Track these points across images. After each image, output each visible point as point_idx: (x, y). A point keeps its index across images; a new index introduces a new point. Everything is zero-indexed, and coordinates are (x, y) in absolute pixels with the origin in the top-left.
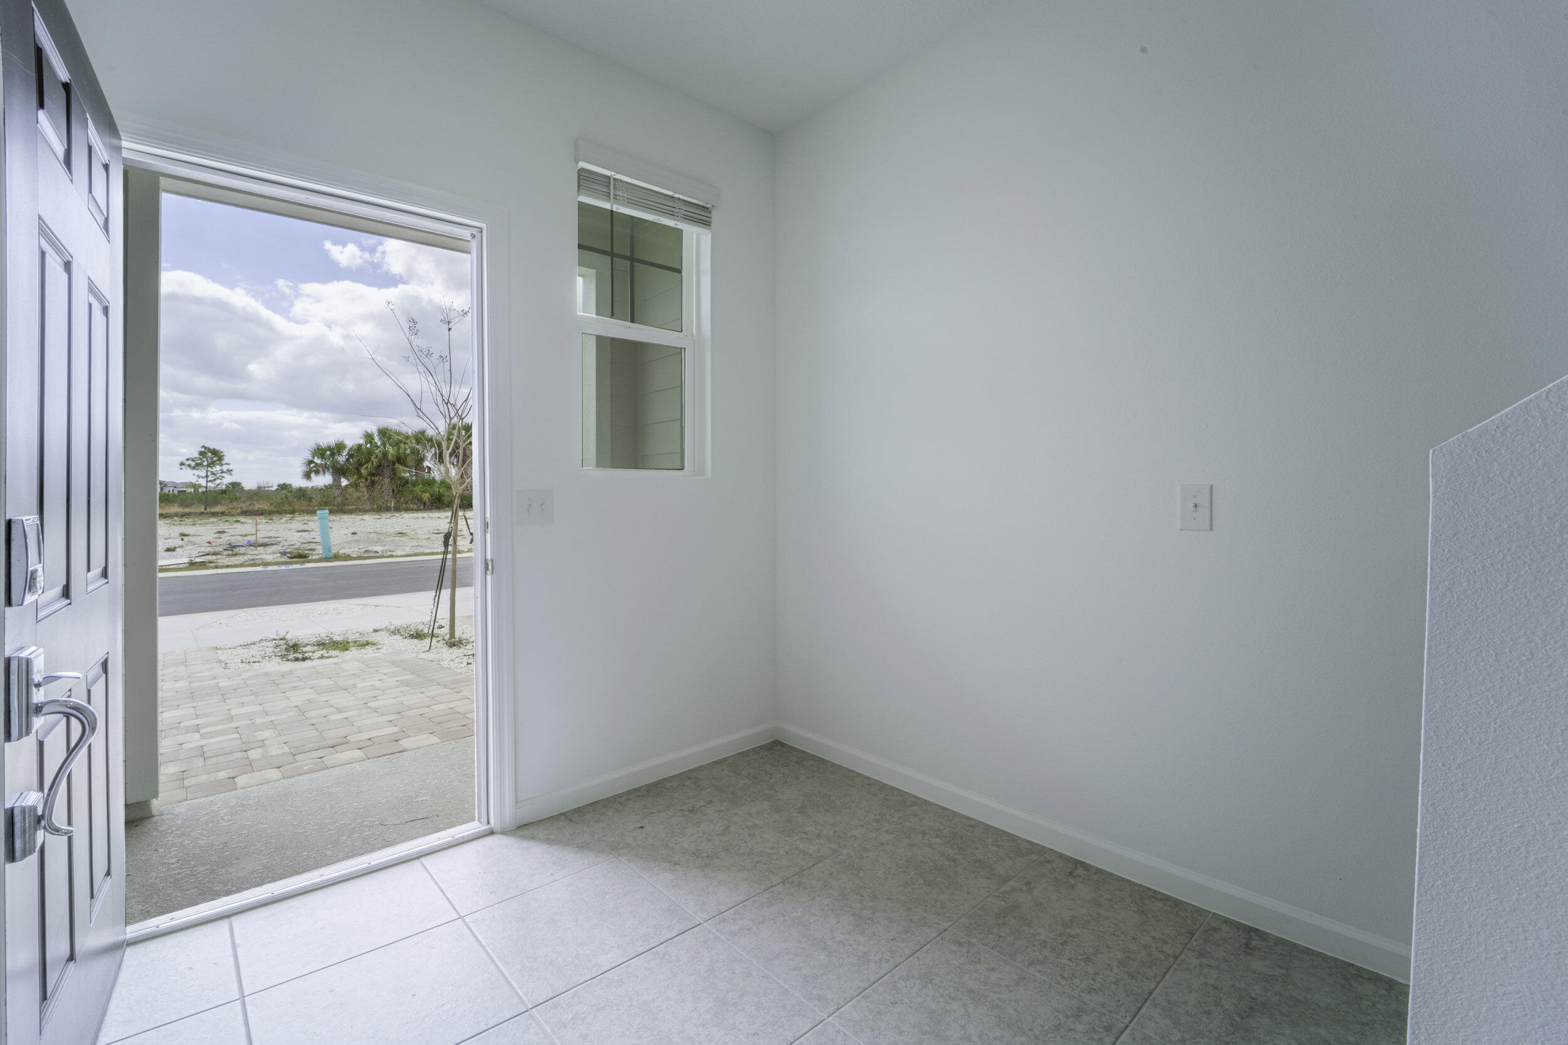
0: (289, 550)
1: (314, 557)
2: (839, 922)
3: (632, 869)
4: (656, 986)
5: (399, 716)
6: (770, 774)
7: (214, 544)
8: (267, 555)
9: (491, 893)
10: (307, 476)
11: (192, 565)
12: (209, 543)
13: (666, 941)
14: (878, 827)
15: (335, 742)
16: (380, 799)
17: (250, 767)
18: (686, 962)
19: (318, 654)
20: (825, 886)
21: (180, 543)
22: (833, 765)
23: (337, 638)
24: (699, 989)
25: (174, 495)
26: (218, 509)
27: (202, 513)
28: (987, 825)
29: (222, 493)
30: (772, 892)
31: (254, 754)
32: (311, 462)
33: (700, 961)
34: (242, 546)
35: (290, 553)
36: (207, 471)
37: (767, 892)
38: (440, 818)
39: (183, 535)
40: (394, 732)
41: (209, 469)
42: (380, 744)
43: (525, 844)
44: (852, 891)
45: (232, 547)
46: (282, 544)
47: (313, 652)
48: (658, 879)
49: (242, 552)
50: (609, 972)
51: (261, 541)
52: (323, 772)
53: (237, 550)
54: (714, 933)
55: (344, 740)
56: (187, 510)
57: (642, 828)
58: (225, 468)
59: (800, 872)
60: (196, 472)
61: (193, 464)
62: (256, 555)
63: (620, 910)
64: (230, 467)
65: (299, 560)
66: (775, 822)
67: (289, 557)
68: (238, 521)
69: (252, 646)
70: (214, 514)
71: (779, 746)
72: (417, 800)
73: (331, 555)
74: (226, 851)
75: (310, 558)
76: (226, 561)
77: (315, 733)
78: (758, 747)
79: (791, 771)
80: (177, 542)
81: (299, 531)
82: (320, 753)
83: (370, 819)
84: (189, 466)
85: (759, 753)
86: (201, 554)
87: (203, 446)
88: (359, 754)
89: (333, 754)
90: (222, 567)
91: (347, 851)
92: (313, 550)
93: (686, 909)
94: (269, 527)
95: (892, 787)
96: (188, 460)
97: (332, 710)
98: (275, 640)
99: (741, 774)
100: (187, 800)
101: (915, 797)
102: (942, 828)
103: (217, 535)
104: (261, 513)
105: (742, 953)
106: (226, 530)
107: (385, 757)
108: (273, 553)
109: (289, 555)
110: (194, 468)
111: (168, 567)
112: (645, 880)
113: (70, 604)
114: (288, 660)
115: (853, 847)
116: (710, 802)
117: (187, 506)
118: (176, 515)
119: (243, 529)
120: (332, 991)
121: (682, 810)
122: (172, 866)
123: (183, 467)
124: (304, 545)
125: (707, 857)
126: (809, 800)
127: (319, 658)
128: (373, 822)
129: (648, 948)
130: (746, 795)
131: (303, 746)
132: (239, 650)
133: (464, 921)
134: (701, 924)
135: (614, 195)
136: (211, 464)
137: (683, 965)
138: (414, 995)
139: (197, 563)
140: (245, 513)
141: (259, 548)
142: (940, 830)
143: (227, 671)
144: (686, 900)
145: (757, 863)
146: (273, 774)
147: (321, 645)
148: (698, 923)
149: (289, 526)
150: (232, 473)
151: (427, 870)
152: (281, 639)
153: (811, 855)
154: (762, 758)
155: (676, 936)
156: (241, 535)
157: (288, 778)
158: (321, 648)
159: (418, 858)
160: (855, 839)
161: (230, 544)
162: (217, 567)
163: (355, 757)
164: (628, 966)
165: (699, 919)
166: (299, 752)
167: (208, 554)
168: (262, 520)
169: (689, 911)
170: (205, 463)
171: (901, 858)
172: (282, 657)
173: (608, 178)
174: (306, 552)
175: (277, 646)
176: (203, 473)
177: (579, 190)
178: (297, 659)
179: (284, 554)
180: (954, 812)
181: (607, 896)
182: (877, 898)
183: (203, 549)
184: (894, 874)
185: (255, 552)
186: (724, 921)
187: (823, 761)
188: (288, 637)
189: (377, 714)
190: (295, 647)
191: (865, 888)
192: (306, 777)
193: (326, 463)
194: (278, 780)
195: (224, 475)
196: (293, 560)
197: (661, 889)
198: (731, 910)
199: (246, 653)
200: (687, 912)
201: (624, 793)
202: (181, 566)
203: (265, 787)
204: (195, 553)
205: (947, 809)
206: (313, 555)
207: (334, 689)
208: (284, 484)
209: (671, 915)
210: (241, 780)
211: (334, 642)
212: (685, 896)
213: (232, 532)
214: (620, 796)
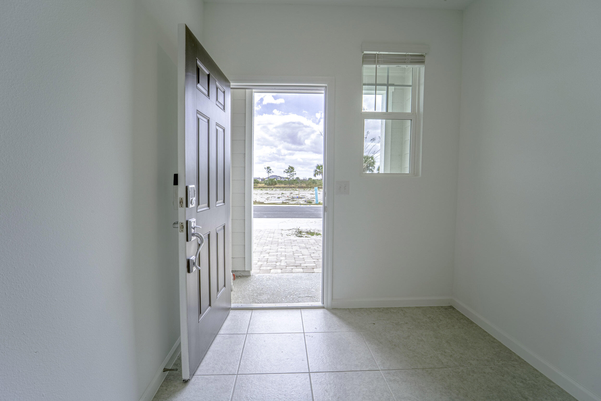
0: (307, 200)
1: (313, 203)
2: (441, 398)
3: (363, 338)
4: (352, 385)
5: (317, 260)
6: (440, 320)
7: (289, 197)
8: (301, 201)
9: (315, 328)
10: (315, 175)
11: (283, 203)
12: (288, 196)
13: (363, 371)
14: (487, 364)
15: (298, 265)
16: (302, 287)
17: (275, 267)
18: (367, 382)
19: (305, 236)
20: (442, 379)
21: (281, 196)
22: (477, 326)
23: (312, 231)
24: (366, 395)
25: (283, 181)
26: (293, 186)
27: (289, 187)
28: (562, 390)
29: (294, 181)
30: (415, 371)
31: (278, 264)
32: (316, 171)
33: (372, 384)
34: (296, 198)
35: (307, 201)
36: (290, 174)
37: (413, 370)
38: (315, 298)
39: (282, 193)
40: (314, 265)
41: (291, 173)
42: (308, 268)
43: (332, 315)
44: (455, 388)
45: (293, 198)
46: (305, 198)
47: (304, 235)
48: (371, 346)
49: (295, 200)
50: (338, 372)
51: (301, 197)
52: (291, 273)
53: (294, 199)
54: (382, 376)
55: (300, 265)
56: (286, 186)
57: (374, 324)
58: (294, 173)
59: (433, 368)
60: (287, 174)
61: (287, 171)
62: (299, 201)
63: (352, 352)
64: (295, 172)
65: (309, 204)
66: (432, 342)
67: (307, 203)
68: (296, 190)
69: (290, 230)
70: (291, 187)
71: (452, 309)
72: (311, 290)
73: (318, 203)
74: (261, 291)
75: (312, 203)
76: (291, 203)
77: (294, 261)
78: (440, 306)
79: (452, 322)
80: (280, 196)
81: (311, 194)
82: (292, 268)
83: (297, 292)
84: (286, 172)
85: (440, 309)
86: (286, 200)
87: (289, 166)
88: (302, 270)
89: (295, 269)
90: (290, 204)
91: (288, 300)
92: (314, 201)
93: (376, 362)
94: (304, 192)
95: (506, 348)
96: (286, 170)
97: (301, 254)
98: (296, 229)
99: (426, 316)
100: (259, 273)
101: (519, 357)
102: (528, 379)
103: (290, 194)
104: (302, 187)
105: (390, 390)
106: (293, 193)
107: (308, 273)
108: (303, 201)
109: (307, 202)
110: (287, 173)
111: (277, 203)
112: (366, 344)
113: (210, 209)
114: (297, 236)
115: (467, 368)
116: (407, 323)
117: (285, 185)
118: (283, 187)
119: (296, 193)
120: (265, 341)
121: (393, 323)
122: (250, 291)
123: (284, 172)
124: (311, 199)
125: (395, 345)
126: (455, 338)
127: (305, 237)
128: (298, 293)
129: (355, 370)
130: (424, 325)
131: (290, 264)
132: (287, 231)
133: (304, 334)
134: (379, 370)
135: (377, 61)
136: (291, 172)
137: (365, 382)
138: (282, 352)
139: (284, 202)
140: (299, 187)
141: (299, 199)
142: (525, 380)
143: (282, 237)
144: (378, 358)
145: (415, 356)
146: (279, 271)
147: (307, 233)
148: (378, 369)
149: (309, 192)
150: (296, 174)
151: (301, 313)
152: (298, 229)
153: (443, 363)
154: (440, 312)
155: (368, 371)
156: (296, 194)
157: (282, 273)
158: (307, 234)
159: (300, 309)
160: (470, 365)
161: (293, 197)
162: (288, 204)
163: (300, 271)
164: (346, 373)
165: (379, 368)
166: (288, 266)
167: (287, 200)
168: (302, 190)
169: (377, 363)
170: (290, 171)
171: (492, 384)
172: (296, 235)
173: (375, 54)
174: (312, 201)
175: (296, 231)
176: (289, 174)
177: (363, 63)
178: (299, 236)
179: (305, 201)
180: (541, 374)
181: (350, 345)
182: (468, 396)
183: (286, 198)
184: (484, 390)
185: (298, 200)
186: (389, 373)
187: (472, 323)
188: (300, 229)
189: (311, 258)
190: (300, 232)
191: (464, 389)
192: (286, 274)
193: (320, 171)
194: (280, 273)
195: (294, 175)
196: (307, 204)
197: (370, 350)
198: (394, 371)
199: (288, 232)
200: (376, 363)
201: (373, 308)
202: (280, 203)
203: (276, 274)
204: (284, 199)
205: (537, 371)
206: (313, 202)
207: (304, 248)
208: (310, 178)
209: (369, 362)
210: (272, 271)
211: (311, 232)
212: (378, 357)
213: (294, 193)
214: (371, 309)
